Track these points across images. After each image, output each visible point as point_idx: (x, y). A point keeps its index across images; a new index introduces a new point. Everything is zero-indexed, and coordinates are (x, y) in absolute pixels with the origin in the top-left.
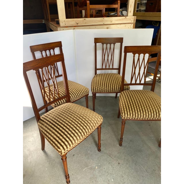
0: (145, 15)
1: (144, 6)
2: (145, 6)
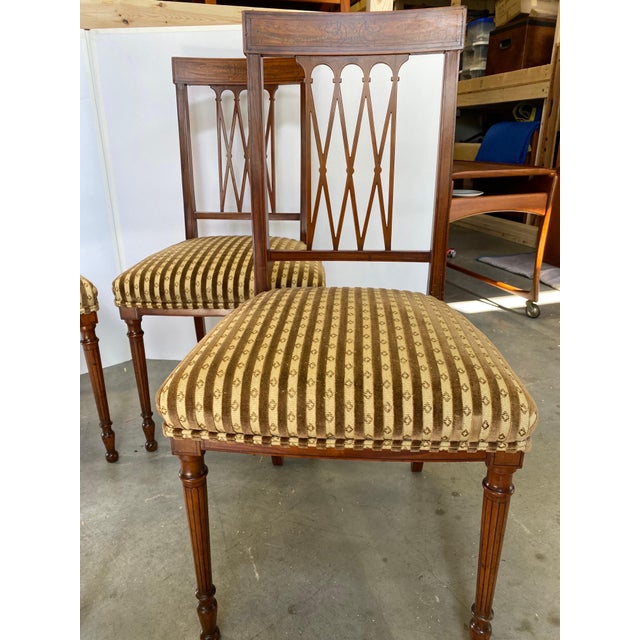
0: (483, 88)
1: (480, 59)
2: (483, 56)
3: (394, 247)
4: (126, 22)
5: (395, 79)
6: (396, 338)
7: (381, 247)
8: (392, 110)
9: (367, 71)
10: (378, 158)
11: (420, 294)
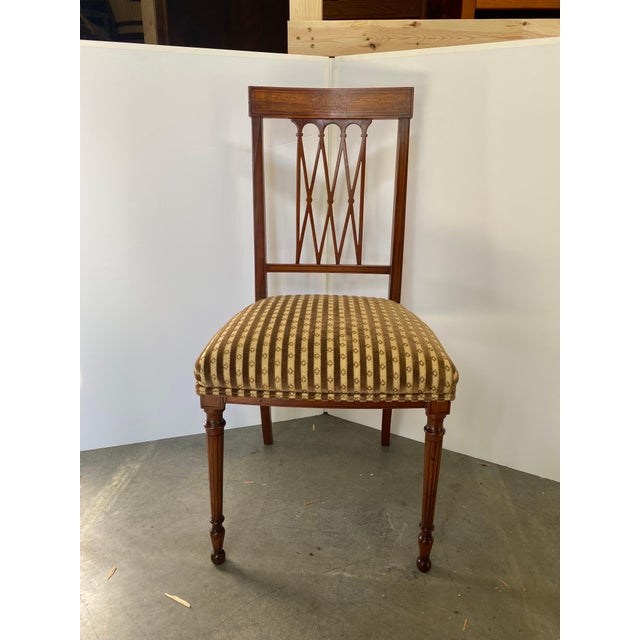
3: (365, 262)
4: (373, 46)
5: (365, 136)
6: (364, 338)
7: (353, 262)
8: (362, 158)
9: (343, 129)
10: (351, 193)
11: (384, 300)
